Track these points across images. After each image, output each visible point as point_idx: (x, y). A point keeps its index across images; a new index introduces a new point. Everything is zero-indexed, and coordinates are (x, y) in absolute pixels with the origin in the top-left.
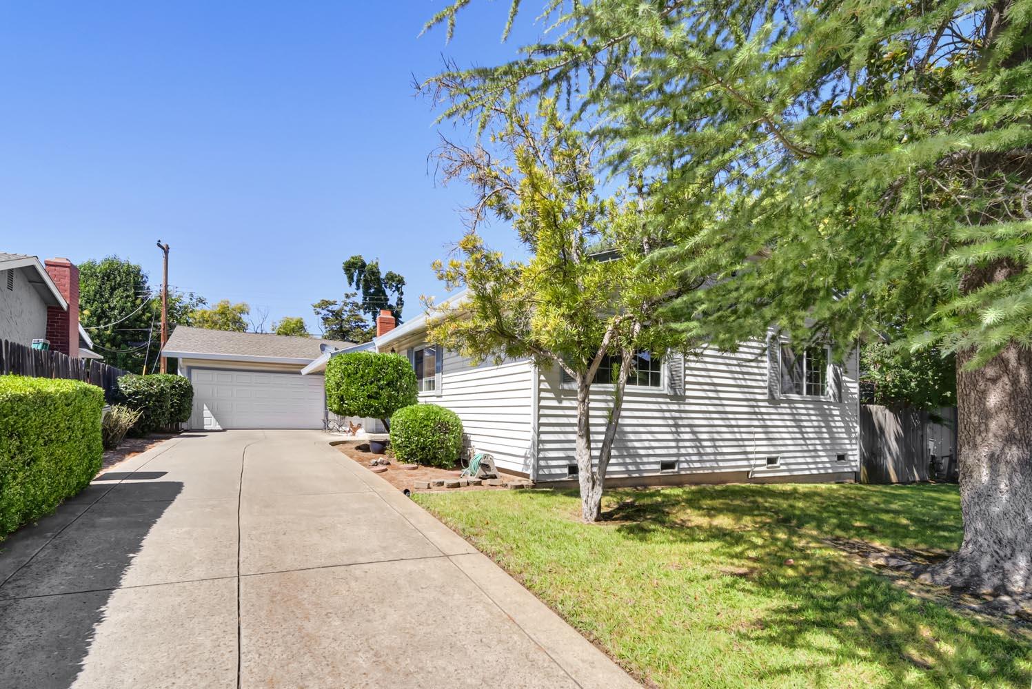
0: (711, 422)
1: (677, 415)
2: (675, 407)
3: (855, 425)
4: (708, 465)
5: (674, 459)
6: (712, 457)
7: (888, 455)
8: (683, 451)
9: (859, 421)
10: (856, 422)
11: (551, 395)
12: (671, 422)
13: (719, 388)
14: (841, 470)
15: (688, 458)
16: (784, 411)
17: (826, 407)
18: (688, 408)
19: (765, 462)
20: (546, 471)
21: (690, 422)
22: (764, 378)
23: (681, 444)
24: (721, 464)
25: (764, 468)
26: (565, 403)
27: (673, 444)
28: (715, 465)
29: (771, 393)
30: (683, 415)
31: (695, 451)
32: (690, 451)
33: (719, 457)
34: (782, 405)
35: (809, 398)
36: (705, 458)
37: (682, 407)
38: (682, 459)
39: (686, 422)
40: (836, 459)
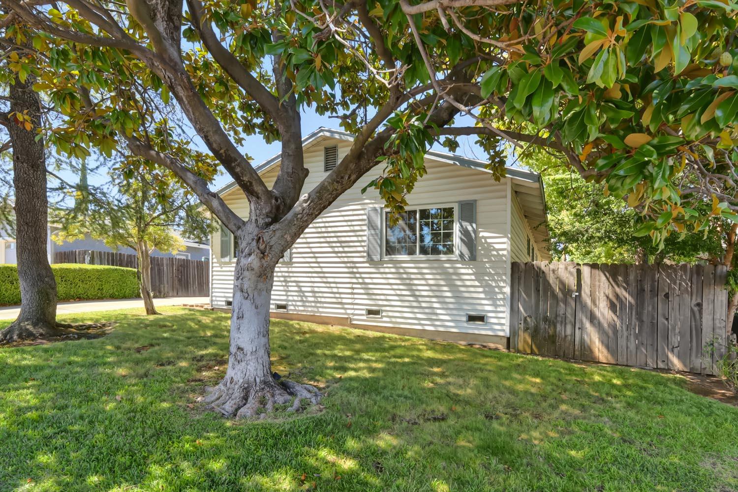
0: (313, 280)
1: (287, 274)
2: (286, 269)
3: (502, 284)
4: (310, 309)
5: (284, 303)
6: (313, 304)
7: (588, 325)
8: (290, 298)
9: (509, 281)
10: (504, 281)
11: (218, 265)
12: (282, 279)
13: (317, 255)
14: (476, 332)
15: (294, 303)
16: (387, 270)
17: (447, 265)
18: (294, 270)
19: (364, 312)
20: (216, 303)
21: (296, 279)
22: (363, 244)
23: (289, 293)
24: (321, 310)
25: (364, 318)
26: (224, 269)
27: (284, 293)
28: (316, 310)
29: (369, 255)
30: (291, 275)
31: (300, 299)
32: (296, 298)
33: (318, 305)
34: (385, 265)
35: (423, 257)
36: (307, 304)
37: (290, 270)
38: (290, 303)
39: (293, 279)
40: (465, 319)
